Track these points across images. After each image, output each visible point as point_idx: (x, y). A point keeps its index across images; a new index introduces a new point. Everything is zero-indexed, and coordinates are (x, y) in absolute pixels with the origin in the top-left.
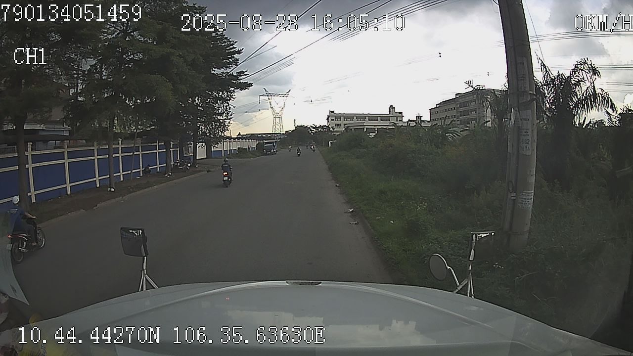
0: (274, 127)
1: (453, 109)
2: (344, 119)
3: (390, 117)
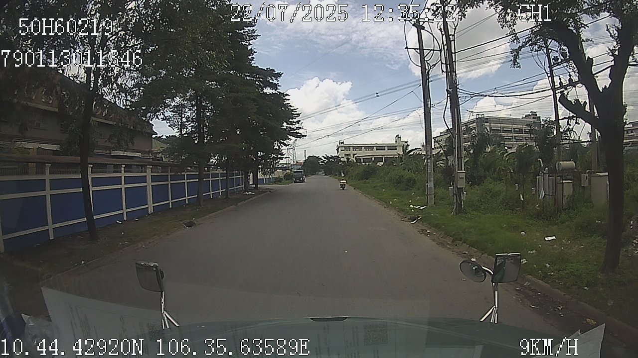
2: (353, 149)
3: (396, 146)
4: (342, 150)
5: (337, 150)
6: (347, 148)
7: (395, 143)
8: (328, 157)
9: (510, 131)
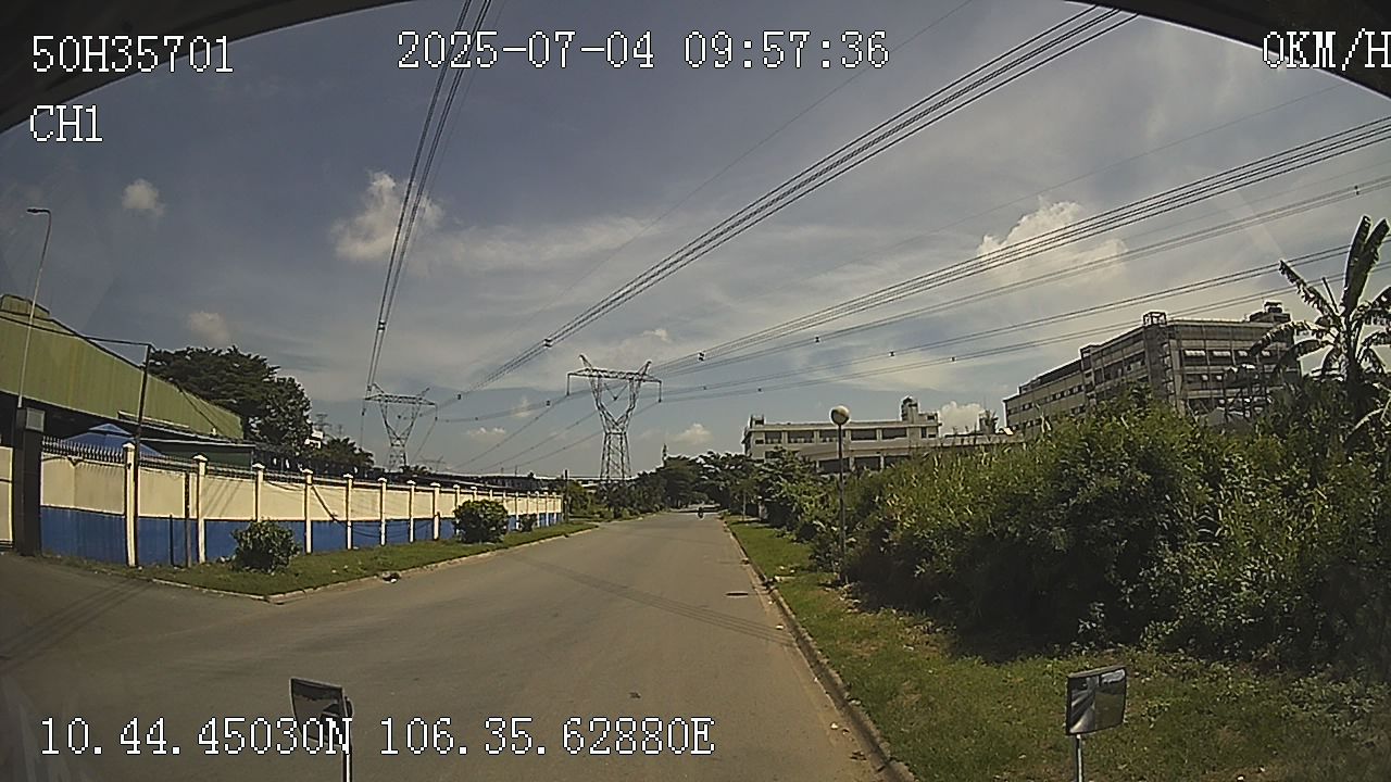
0: (606, 458)
1: (1076, 390)
2: (789, 437)
3: (905, 428)
4: (758, 442)
5: (746, 442)
6: (771, 436)
7: (901, 419)
8: (717, 457)
9: (1228, 357)
